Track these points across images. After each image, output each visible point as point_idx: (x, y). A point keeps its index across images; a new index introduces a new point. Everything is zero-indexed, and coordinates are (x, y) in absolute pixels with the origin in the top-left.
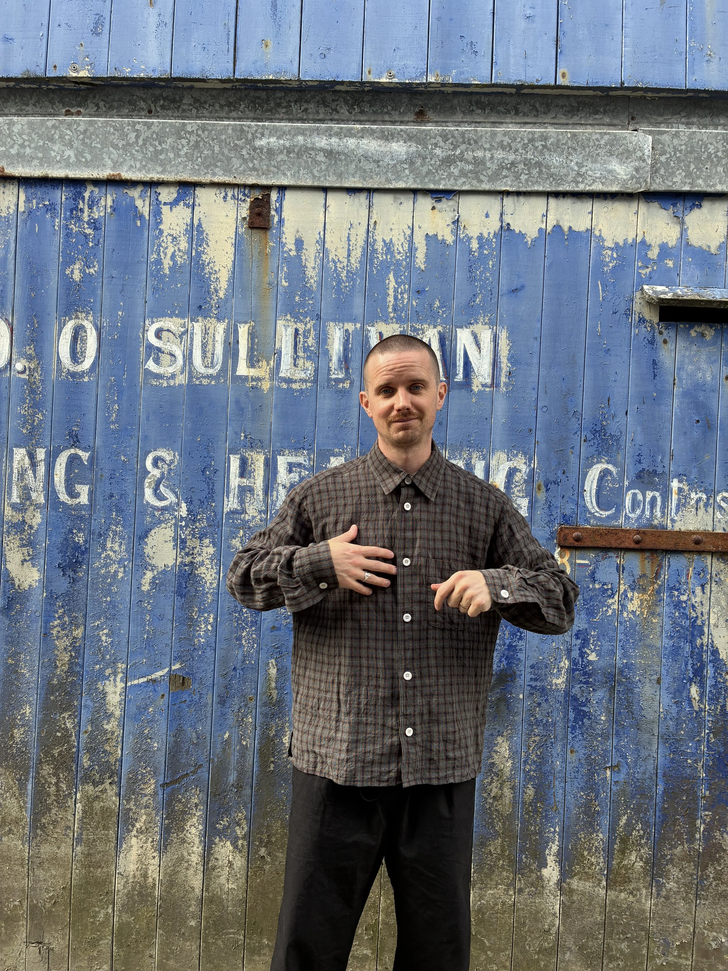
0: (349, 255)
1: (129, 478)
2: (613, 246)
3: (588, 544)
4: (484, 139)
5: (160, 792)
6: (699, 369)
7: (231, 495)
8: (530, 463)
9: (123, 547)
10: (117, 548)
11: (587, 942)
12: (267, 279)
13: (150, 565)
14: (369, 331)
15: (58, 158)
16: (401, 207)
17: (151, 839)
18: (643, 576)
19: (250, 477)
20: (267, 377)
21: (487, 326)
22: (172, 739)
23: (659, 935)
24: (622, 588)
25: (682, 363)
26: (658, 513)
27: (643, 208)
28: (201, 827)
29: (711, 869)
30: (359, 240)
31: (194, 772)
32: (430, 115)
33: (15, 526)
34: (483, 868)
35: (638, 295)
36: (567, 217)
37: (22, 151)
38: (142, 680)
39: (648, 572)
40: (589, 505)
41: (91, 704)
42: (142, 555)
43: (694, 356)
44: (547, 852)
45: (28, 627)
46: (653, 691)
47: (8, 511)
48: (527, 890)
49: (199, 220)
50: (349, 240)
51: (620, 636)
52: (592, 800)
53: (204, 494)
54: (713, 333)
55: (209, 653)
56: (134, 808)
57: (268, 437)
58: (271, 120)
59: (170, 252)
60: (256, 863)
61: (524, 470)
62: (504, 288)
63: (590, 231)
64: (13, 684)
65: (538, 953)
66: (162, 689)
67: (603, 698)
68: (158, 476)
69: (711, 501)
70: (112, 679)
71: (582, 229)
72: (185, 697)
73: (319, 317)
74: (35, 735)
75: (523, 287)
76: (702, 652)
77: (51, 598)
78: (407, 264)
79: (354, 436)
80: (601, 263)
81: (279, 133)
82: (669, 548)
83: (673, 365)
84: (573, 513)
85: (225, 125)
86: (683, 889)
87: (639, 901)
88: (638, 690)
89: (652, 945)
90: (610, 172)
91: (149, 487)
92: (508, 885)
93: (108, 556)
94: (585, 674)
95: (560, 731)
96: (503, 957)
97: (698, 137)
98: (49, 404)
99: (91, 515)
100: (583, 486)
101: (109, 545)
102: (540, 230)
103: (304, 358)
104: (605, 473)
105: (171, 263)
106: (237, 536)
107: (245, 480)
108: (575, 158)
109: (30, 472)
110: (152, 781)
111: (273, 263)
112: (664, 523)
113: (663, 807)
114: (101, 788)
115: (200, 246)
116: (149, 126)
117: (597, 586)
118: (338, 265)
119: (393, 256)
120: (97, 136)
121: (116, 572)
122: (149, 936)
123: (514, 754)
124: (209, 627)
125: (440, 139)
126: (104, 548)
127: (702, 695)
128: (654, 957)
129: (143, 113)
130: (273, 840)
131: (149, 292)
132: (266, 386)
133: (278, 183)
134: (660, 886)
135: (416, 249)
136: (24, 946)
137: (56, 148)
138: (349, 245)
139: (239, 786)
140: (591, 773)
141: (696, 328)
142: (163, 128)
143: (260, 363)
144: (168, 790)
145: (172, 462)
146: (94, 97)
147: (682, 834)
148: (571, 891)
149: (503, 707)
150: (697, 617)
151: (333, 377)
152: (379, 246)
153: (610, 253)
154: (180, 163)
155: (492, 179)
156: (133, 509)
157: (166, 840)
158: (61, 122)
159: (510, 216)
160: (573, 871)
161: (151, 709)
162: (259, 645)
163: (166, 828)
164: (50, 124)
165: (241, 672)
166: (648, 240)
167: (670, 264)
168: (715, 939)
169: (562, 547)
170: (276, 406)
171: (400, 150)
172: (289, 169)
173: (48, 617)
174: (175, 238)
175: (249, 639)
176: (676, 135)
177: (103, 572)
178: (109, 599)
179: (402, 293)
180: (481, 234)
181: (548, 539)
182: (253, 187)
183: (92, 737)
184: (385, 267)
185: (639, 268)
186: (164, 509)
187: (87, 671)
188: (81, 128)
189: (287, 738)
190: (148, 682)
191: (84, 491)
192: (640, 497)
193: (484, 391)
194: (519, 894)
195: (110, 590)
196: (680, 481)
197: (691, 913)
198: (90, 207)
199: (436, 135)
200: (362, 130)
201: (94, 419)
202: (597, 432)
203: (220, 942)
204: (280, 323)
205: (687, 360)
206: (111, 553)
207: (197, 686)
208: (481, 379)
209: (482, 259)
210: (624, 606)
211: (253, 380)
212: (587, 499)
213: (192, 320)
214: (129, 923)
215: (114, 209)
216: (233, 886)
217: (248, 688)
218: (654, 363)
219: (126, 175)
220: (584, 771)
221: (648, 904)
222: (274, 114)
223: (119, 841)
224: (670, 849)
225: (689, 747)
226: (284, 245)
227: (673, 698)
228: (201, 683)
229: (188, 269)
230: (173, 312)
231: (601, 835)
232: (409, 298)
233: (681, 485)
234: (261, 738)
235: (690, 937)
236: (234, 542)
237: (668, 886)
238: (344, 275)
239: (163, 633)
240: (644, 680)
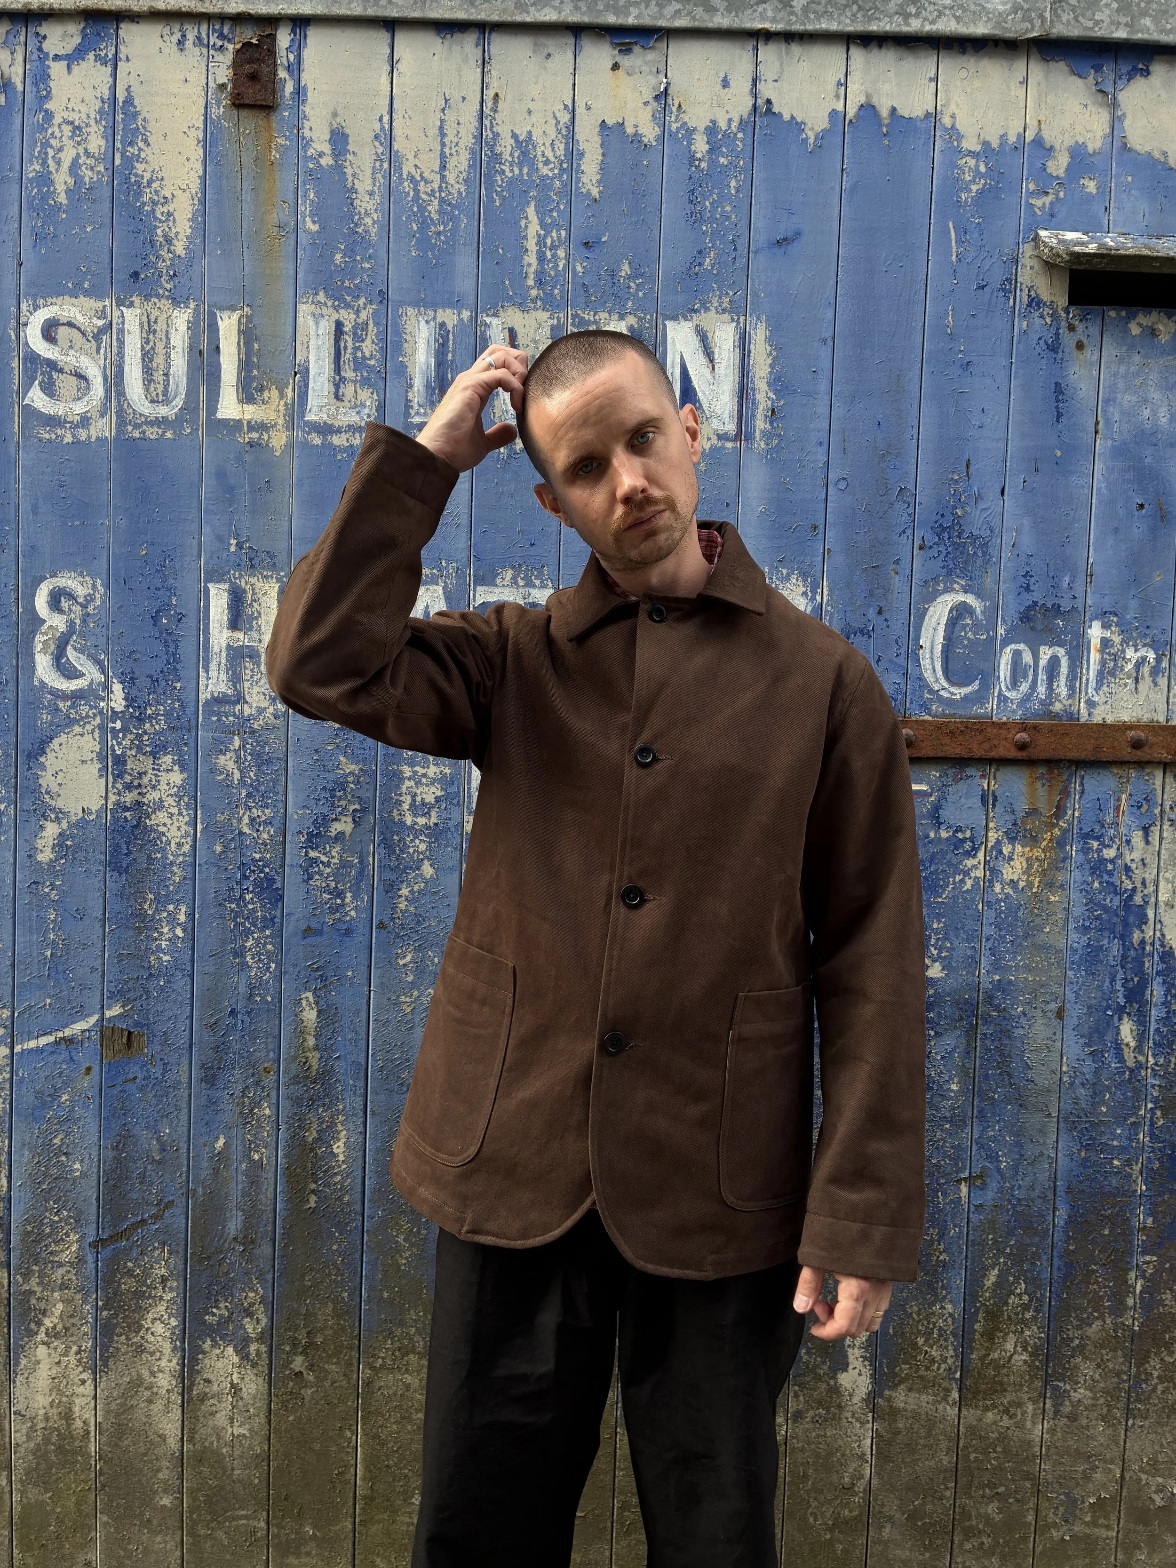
0: (443, 167)
1: (2, 633)
2: (978, 148)
3: (926, 751)
5: (90, 1258)
6: (1145, 401)
7: (213, 666)
8: (814, 593)
11: (923, 1504)
12: (274, 217)
13: (53, 810)
14: (488, 326)
16: (550, 64)
17: (75, 1348)
18: (1033, 812)
19: (251, 629)
20: (281, 421)
21: (726, 317)
22: (111, 1154)
23: (1056, 1486)
24: (993, 836)
25: (1112, 389)
26: (1062, 690)
27: (1037, 71)
28: (174, 1322)
29: (1154, 1362)
30: (463, 133)
31: (156, 1217)
35: (1028, 250)
36: (886, 88)
38: (44, 1041)
39: (1042, 805)
40: (928, 675)
42: (35, 791)
43: (1137, 375)
46: (1049, 1033)
48: (811, 1413)
49: (128, 90)
50: (443, 134)
51: (989, 930)
52: (932, 1240)
53: (158, 664)
54: (1173, 327)
55: (181, 982)
56: (38, 1289)
57: (284, 545)
59: (67, 157)
60: (286, 1387)
62: (760, 237)
63: (933, 117)
65: (831, 1529)
66: (86, 1056)
67: (954, 1050)
68: (62, 628)
69: (1165, 664)
71: (917, 111)
72: (134, 1070)
73: (384, 297)
75: (798, 234)
76: (1143, 955)
78: (564, 185)
79: (462, 542)
80: (955, 185)
82: (1083, 756)
83: (1093, 394)
84: (898, 691)
86: (1101, 1401)
87: (1020, 1426)
88: (1021, 1031)
89: (1044, 1504)
91: (44, 650)
100: (918, 638)
102: (833, 113)
103: (355, 382)
104: (960, 612)
105: (71, 181)
106: (227, 749)
107: (240, 635)
110: (73, 1237)
111: (285, 181)
112: (1074, 709)
113: (1067, 1250)
115: (131, 144)
117: (944, 834)
118: (422, 187)
119: (534, 169)
122: (81, 1526)
124: (179, 932)
127: (1141, 1038)
128: (1048, 1527)
130: (319, 1340)
131: (27, 242)
132: (278, 440)
133: (291, 10)
134: (1060, 1397)
135: (582, 155)
138: (443, 145)
139: (248, 1241)
140: (931, 1192)
141: (1141, 318)
143: (266, 394)
144: (106, 1253)
145: (90, 599)
147: (1101, 1298)
148: (894, 1412)
150: (1134, 889)
151: (417, 419)
152: (505, 146)
153: (972, 162)
156: (12, 696)
157: (105, 1348)
159: (771, 84)
160: (895, 1375)
161: (65, 1097)
162: (279, 964)
163: (105, 1326)
165: (247, 1019)
166: (1049, 136)
167: (1091, 186)
168: (1160, 1489)
170: (300, 480)
174: (79, 128)
175: (259, 954)
179: (553, 247)
180: (714, 122)
182: (240, 19)
184: (519, 192)
185: (1031, 194)
186: (77, 696)
189: (341, 1143)
190: (57, 1043)
192: (1027, 658)
193: (723, 448)
194: (795, 1421)
196: (1106, 626)
197: (1117, 1444)
202: (944, 529)
203: (220, 1534)
204: (304, 309)
205: (1121, 385)
207: (158, 1048)
208: (715, 424)
209: (718, 174)
210: (994, 873)
211: (251, 427)
212: (925, 663)
213: (120, 303)
214: (40, 1504)
216: (242, 1431)
217: (260, 1051)
218: (1059, 389)
221: (1037, 1431)
223: (12, 1354)
224: (1079, 1328)
225: (1115, 1137)
226: (308, 143)
227: (1087, 1045)
228: (165, 1043)
229: (107, 193)
230: (78, 286)
231: (949, 1307)
232: (568, 257)
233: (1108, 634)
234: (289, 1146)
235: (1114, 1487)
236: (222, 760)
237: (1075, 1396)
238: (433, 207)
239: (85, 946)
240: (1033, 1012)
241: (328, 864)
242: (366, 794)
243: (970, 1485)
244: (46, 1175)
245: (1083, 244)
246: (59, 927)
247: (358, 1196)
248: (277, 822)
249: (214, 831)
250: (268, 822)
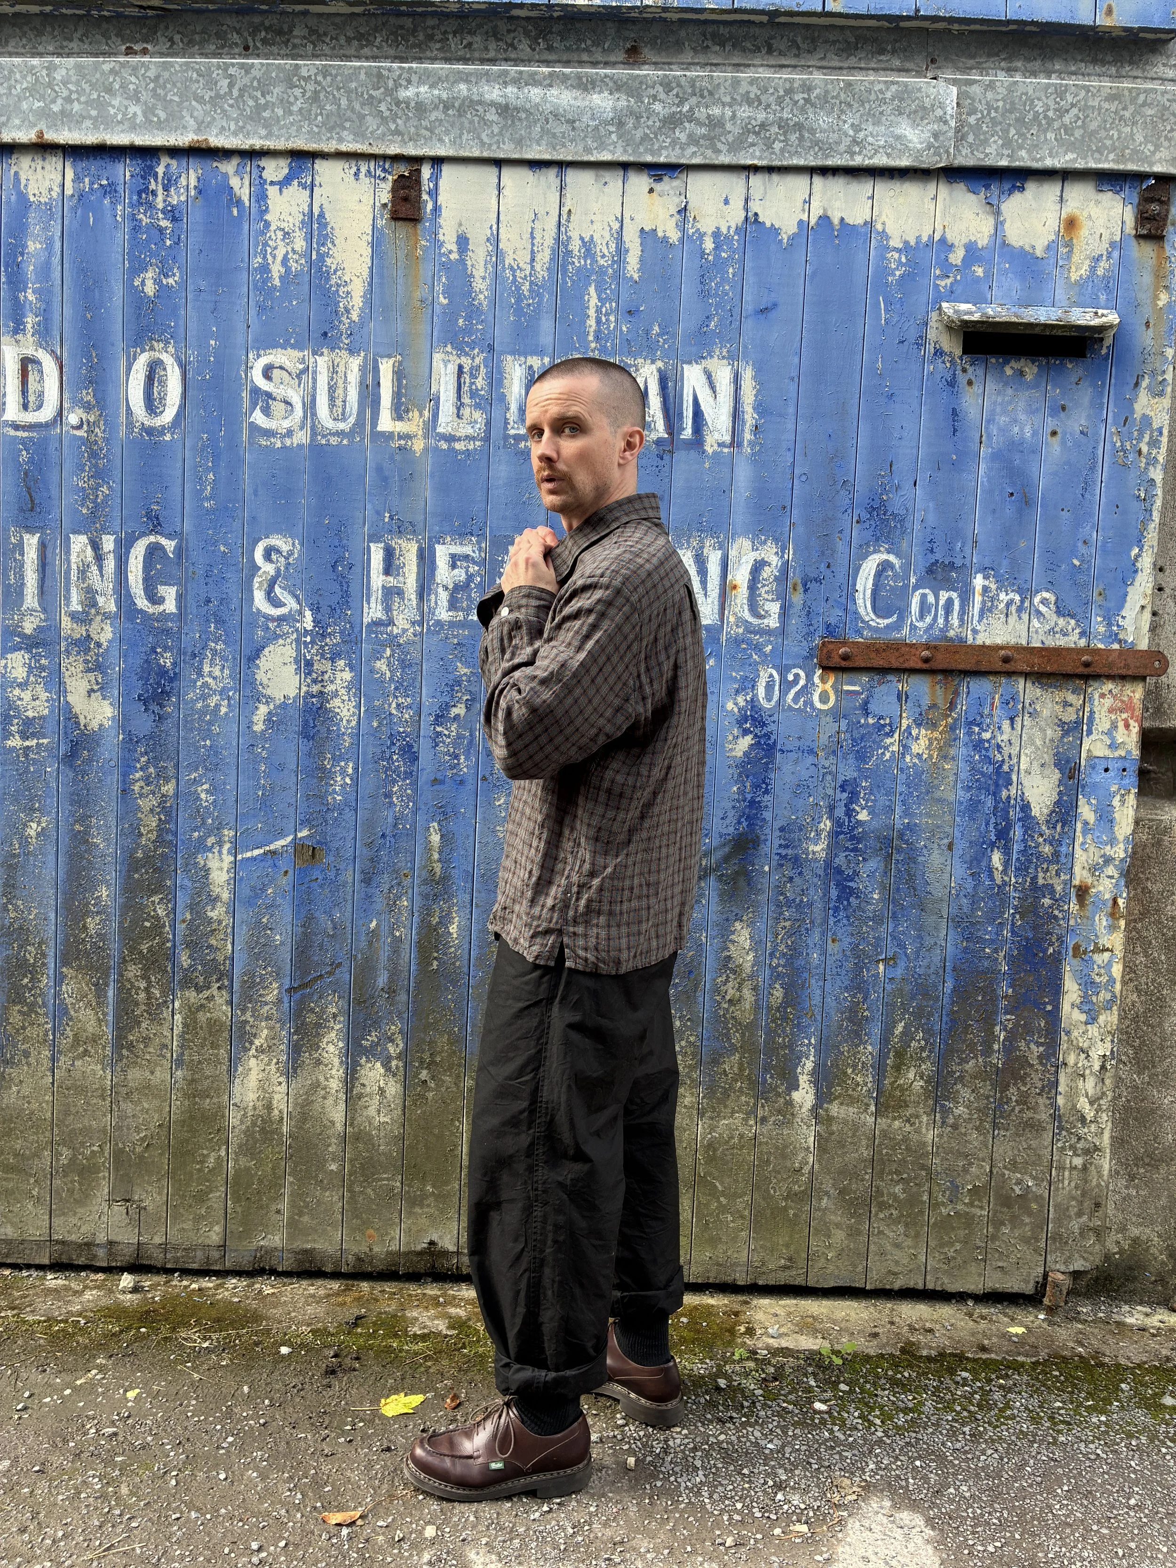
0: (533, 260)
1: (232, 576)
2: (900, 246)
3: (860, 663)
4: (722, 90)
5: (286, 999)
6: (1015, 421)
7: (373, 600)
8: (783, 552)
9: (227, 672)
10: (217, 672)
11: (850, 1184)
12: (418, 295)
13: (264, 696)
15: (119, 117)
16: (606, 189)
17: (275, 1060)
18: (933, 706)
19: (398, 575)
20: (420, 433)
21: (725, 362)
22: (300, 930)
23: (943, 1175)
24: (905, 723)
25: (993, 412)
26: (955, 621)
27: (944, 190)
28: (341, 1044)
29: (1013, 1090)
30: (546, 237)
31: (330, 973)
32: (647, 53)
33: (77, 643)
34: (715, 1093)
35: (934, 316)
36: (837, 204)
37: (68, 107)
38: (257, 852)
39: (940, 702)
40: (861, 611)
41: (189, 884)
42: (252, 683)
43: (1010, 402)
44: (799, 1070)
45: (100, 781)
46: (942, 860)
47: (66, 623)
48: (773, 1119)
49: (321, 206)
50: (533, 238)
51: (901, 788)
52: (858, 1002)
53: (336, 598)
54: (1035, 370)
55: (348, 815)
56: (251, 1020)
57: (422, 518)
58: (420, 60)
59: (280, 253)
60: (415, 1090)
61: (774, 563)
62: (749, 307)
63: (870, 224)
64: (82, 858)
65: (786, 1199)
66: (285, 863)
67: (876, 870)
68: (272, 572)
69: (1027, 604)
70: (216, 851)
71: (859, 221)
72: (316, 874)
73: (491, 348)
74: (115, 925)
75: (775, 305)
76: (1009, 806)
77: (131, 742)
78: (615, 272)
80: (884, 271)
81: (431, 80)
82: (969, 667)
83: (979, 416)
84: (840, 621)
85: (355, 68)
86: (975, 1116)
87: (918, 1131)
88: (923, 858)
89: (935, 1189)
90: (898, 138)
91: (260, 588)
92: (748, 1114)
93: (206, 685)
94: (852, 838)
95: (817, 913)
96: (740, 1204)
97: (1021, 89)
98: (117, 473)
99: (180, 628)
100: (854, 584)
101: (206, 669)
102: (801, 222)
103: (470, 406)
104: (884, 567)
105: (283, 270)
106: (382, 657)
107: (391, 579)
108: (851, 118)
109: (94, 568)
110: (275, 985)
111: (425, 270)
112: (963, 635)
113: (952, 1010)
114: (206, 994)
115: (323, 245)
116: (247, 69)
117: (871, 721)
118: (518, 273)
119: (594, 261)
120: (174, 85)
121: (217, 706)
122: (275, 1185)
123: (757, 944)
124: (348, 781)
125: (661, 89)
126: (200, 674)
127: (1006, 864)
128: (938, 1205)
129: (236, 50)
130: (438, 1059)
131: (253, 312)
132: (418, 445)
133: (432, 153)
134: (945, 1112)
135: (627, 251)
136: (105, 1205)
137: (116, 102)
138: (533, 245)
139: (391, 991)
140: (858, 968)
141: (1013, 363)
142: (267, 73)
143: (411, 414)
144: (297, 996)
145: (290, 553)
146: (167, 28)
147: (976, 1044)
148: (830, 1119)
149: (742, 882)
150: (1003, 761)
151: (512, 432)
152: (575, 246)
153: (896, 256)
154: (292, 124)
155: (733, 148)
156: (238, 618)
157: (295, 1060)
158: (123, 65)
159: (758, 202)
160: (832, 1094)
161: (270, 891)
162: (415, 803)
163: (295, 1046)
164: (106, 67)
165: (393, 840)
166: (950, 237)
167: (980, 271)
168: (1019, 1182)
169: (826, 669)
170: (432, 473)
171: (604, 104)
172: (447, 132)
173: (127, 768)
174: (288, 233)
175: (402, 796)
176: (991, 86)
177: (199, 705)
178: (208, 742)
179: (607, 314)
180: (718, 228)
181: (806, 658)
182: (397, 158)
183: (192, 927)
184: (583, 277)
185: (937, 277)
186: (281, 619)
187: (183, 841)
188: (151, 74)
189: (455, 926)
190: (265, 854)
191: (169, 594)
192: (931, 599)
193: (721, 452)
194: (762, 1124)
195: (209, 730)
196: (986, 577)
197: (987, 1148)
198: (166, 189)
199: (655, 83)
200: (551, 74)
201: (180, 494)
202: (874, 509)
203: (369, 1191)
204: (437, 357)
205: (998, 409)
206: (210, 680)
207: (333, 859)
208: (717, 436)
209: (719, 265)
210: (906, 748)
211: (400, 437)
212: (860, 602)
213: (315, 353)
214: (248, 1169)
215: (200, 191)
216: (386, 1120)
217: (402, 862)
218: (954, 412)
219: (216, 141)
220: (849, 965)
221: (930, 1136)
222: (424, 51)
223: (233, 1063)
224: (959, 1064)
225: (987, 933)
226: (441, 245)
227: (969, 868)
228: (338, 855)
229: (307, 278)
230: (287, 342)
231: (870, 1048)
232: (617, 321)
233: (987, 583)
234: (420, 927)
235: (986, 1178)
236: (378, 664)
237: (957, 1112)
238: (526, 287)
239: (284, 789)
240: (931, 846)
241: (449, 736)
242: (473, 689)
243: (882, 1172)
244: (257, 943)
245: (971, 313)
246: (267, 776)
247: (466, 962)
248: (415, 707)
249: (372, 712)
250: (409, 707)
